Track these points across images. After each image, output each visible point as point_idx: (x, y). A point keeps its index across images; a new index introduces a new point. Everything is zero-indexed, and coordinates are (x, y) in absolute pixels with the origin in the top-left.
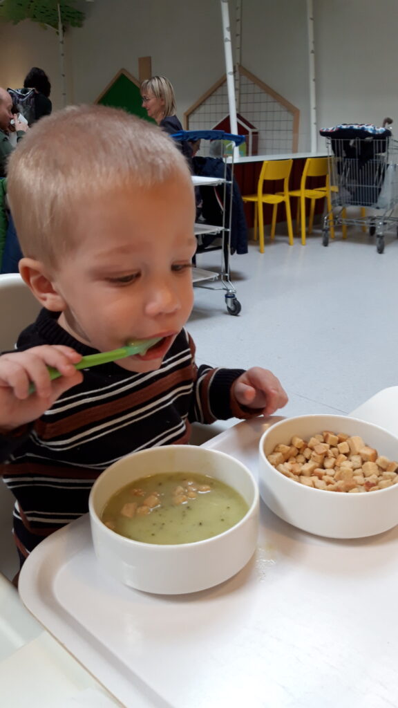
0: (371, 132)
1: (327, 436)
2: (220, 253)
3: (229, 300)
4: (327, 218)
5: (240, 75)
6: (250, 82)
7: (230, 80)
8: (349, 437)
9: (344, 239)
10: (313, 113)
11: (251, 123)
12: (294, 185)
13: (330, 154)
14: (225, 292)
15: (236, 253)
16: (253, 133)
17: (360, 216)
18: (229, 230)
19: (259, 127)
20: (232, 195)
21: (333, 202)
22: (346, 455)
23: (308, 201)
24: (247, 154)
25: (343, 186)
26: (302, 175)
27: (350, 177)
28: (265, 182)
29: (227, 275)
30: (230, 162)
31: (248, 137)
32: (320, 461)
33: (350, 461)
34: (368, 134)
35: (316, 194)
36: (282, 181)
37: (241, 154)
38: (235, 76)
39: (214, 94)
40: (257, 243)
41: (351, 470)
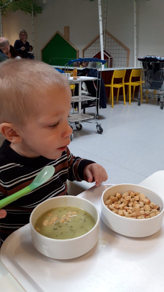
0: (159, 59)
1: (130, 193)
2: (95, 108)
3: (98, 127)
4: (140, 94)
5: (106, 35)
6: (110, 37)
7: (101, 37)
8: (139, 193)
9: (147, 103)
10: (135, 50)
11: (110, 54)
12: (127, 80)
13: (142, 68)
14: (97, 124)
15: (101, 108)
16: (110, 58)
17: (154, 94)
18: (99, 99)
19: (113, 56)
20: (100, 84)
21: (143, 88)
22: (138, 201)
23: (132, 87)
24: (108, 67)
25: (147, 81)
26: (130, 76)
27: (150, 77)
28: (115, 79)
29: (97, 117)
30: (100, 70)
31: (108, 60)
32: (127, 203)
33: (139, 204)
34: (158, 60)
35: (135, 84)
36: (122, 78)
37: (105, 67)
38: (103, 35)
39: (95, 42)
40: (110, 104)
41: (139, 208)
